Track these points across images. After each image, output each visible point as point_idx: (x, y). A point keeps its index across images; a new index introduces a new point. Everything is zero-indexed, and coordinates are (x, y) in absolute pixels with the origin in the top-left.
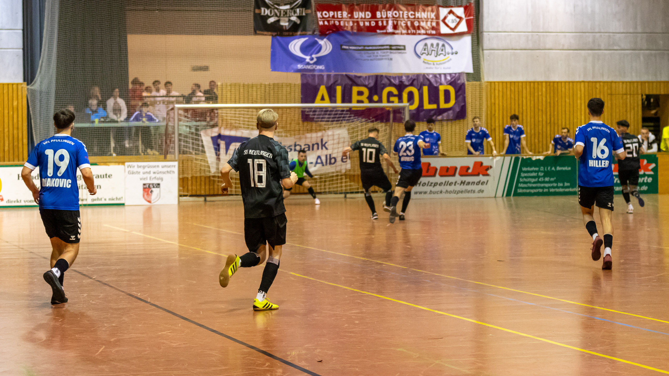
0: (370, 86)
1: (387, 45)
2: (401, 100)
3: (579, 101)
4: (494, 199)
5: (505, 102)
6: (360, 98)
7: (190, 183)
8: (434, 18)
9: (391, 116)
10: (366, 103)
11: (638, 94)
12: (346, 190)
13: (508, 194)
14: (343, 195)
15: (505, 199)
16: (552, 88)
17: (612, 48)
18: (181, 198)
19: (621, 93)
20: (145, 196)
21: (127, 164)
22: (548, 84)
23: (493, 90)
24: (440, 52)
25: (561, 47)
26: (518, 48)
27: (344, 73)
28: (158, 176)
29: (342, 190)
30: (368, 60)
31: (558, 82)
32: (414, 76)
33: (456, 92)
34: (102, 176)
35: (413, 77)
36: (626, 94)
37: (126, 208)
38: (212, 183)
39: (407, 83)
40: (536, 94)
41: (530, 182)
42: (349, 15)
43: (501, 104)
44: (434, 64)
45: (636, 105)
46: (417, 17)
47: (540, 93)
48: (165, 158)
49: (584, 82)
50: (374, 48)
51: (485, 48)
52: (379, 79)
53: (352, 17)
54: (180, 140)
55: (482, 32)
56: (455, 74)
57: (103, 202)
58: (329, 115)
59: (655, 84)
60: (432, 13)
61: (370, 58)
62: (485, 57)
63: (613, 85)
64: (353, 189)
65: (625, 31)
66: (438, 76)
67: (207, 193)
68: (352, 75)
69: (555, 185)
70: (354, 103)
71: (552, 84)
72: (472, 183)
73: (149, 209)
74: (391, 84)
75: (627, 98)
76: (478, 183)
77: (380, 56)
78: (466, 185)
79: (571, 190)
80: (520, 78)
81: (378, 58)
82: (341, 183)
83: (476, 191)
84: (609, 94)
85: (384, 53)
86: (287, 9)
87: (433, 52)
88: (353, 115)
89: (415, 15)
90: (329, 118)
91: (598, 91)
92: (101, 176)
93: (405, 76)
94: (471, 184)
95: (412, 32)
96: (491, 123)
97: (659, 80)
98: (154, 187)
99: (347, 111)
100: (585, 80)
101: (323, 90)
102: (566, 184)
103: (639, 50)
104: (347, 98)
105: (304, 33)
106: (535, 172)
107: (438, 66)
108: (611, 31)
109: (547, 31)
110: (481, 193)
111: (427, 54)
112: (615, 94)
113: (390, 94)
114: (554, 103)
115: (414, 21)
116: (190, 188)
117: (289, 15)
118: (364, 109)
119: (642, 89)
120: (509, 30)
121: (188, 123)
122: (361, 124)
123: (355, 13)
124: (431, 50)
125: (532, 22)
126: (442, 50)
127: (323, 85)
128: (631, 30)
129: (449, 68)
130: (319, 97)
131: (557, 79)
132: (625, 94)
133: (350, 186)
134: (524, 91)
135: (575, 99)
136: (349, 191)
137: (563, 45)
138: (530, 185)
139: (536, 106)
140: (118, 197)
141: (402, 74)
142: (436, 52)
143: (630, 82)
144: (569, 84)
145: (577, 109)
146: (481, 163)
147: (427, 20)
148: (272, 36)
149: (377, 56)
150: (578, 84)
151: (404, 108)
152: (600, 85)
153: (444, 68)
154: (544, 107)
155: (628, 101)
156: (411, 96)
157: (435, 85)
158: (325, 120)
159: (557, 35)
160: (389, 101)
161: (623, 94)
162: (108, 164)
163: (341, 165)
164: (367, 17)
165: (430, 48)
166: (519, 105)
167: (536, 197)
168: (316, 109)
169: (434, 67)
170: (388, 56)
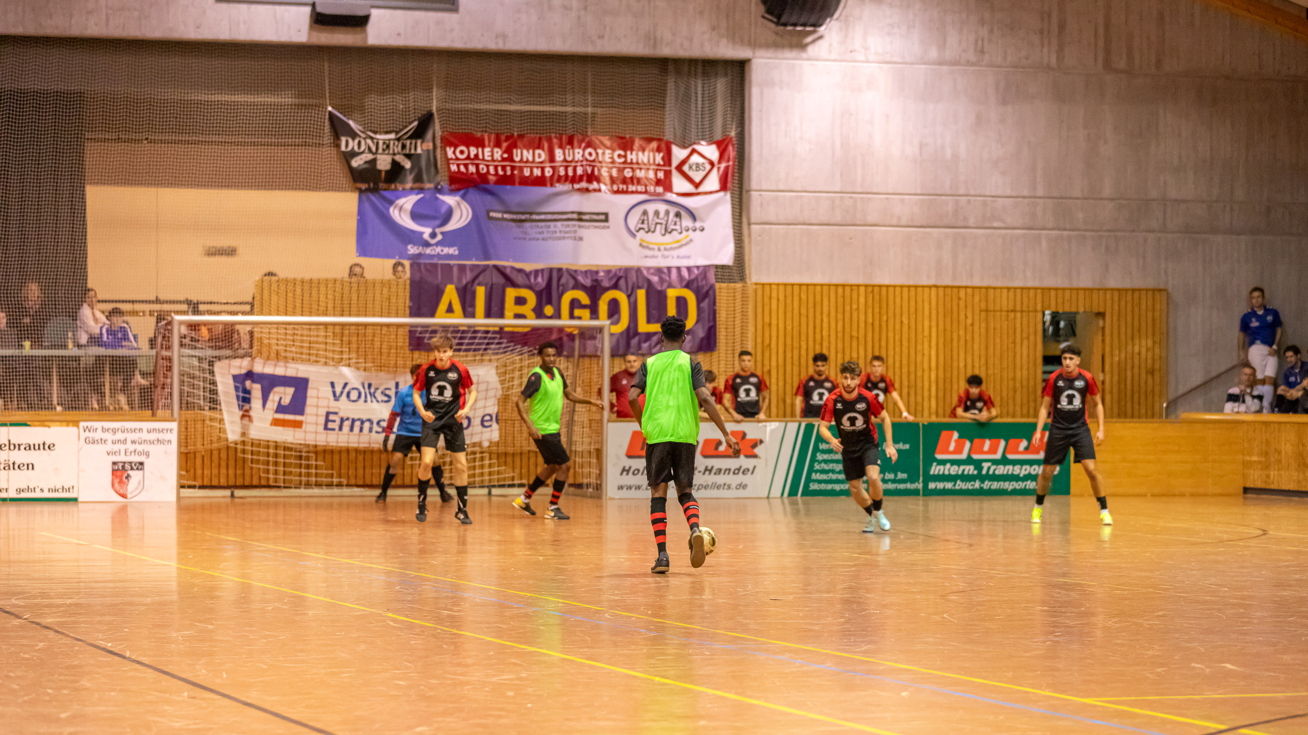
0: (537, 289)
1: (573, 213)
2: (594, 314)
3: (926, 323)
4: (766, 501)
5: (789, 322)
6: (521, 310)
7: (199, 462)
8: (662, 163)
9: (577, 345)
10: (532, 319)
11: (1036, 311)
12: (490, 480)
13: (793, 493)
14: (485, 491)
15: (786, 501)
16: (877, 297)
17: (988, 225)
18: (182, 490)
19: (1005, 308)
20: (116, 485)
21: (82, 424)
22: (871, 288)
23: (766, 300)
24: (673, 227)
25: (894, 222)
26: (814, 221)
27: (492, 263)
28: (140, 448)
29: (482, 481)
30: (538, 239)
31: (887, 286)
32: (620, 270)
33: (699, 301)
34: (37, 447)
35: (618, 273)
36: (1014, 311)
37: (80, 505)
38: (240, 463)
39: (606, 284)
40: (848, 308)
41: (833, 471)
42: (505, 156)
44: (659, 249)
45: (1032, 330)
46: (629, 161)
47: (855, 307)
48: (153, 415)
49: (936, 287)
50: (549, 217)
51: (753, 220)
52: (555, 275)
53: (511, 159)
54: (182, 382)
55: (748, 191)
56: (698, 267)
57: (38, 495)
58: (462, 338)
59: (1068, 293)
60: (657, 154)
61: (540, 236)
62: (753, 237)
63: (991, 292)
64: (504, 479)
65: (1014, 194)
66: (666, 271)
67: (231, 483)
68: (505, 267)
70: (509, 318)
71: (876, 290)
72: (726, 470)
73: (123, 509)
74: (577, 286)
75: (1015, 318)
76: (737, 471)
77: (560, 232)
78: (715, 474)
79: (909, 486)
80: (818, 279)
81: (555, 235)
82: (482, 467)
83: (733, 486)
84: (984, 311)
85: (568, 226)
86: (389, 140)
87: (659, 227)
88: (505, 341)
89: (625, 156)
91: (962, 304)
92: (34, 445)
93: (603, 271)
94: (724, 473)
95: (620, 189)
96: (763, 360)
97: (1076, 284)
98: (132, 469)
99: (495, 332)
100: (939, 283)
101: (450, 293)
102: (901, 476)
103: (1037, 229)
104: (495, 309)
105: (417, 185)
107: (667, 253)
108: (987, 193)
109: (869, 190)
110: (741, 489)
111: (647, 230)
112: (994, 311)
113: (575, 304)
114: (880, 325)
115: (624, 168)
116: (199, 472)
117: (394, 150)
118: (526, 330)
119: (1043, 302)
120: (800, 189)
121: (197, 350)
122: (520, 357)
123: (515, 151)
124: (654, 223)
125: (841, 175)
126: (675, 224)
127: (452, 283)
128: (1026, 192)
129: (689, 257)
130: (443, 306)
131: (887, 282)
132: (1012, 311)
133: (499, 473)
134: (825, 302)
135: (920, 319)
136: (496, 483)
137: (899, 218)
138: (834, 477)
139: (847, 330)
140: (66, 487)
141: (598, 266)
142: (664, 226)
143: (1022, 289)
144: (909, 290)
145: (923, 336)
146: (744, 435)
147: (647, 167)
148: (361, 191)
149: (556, 232)
150: (926, 290)
151: (600, 330)
152: (966, 294)
153: (678, 257)
154: (862, 332)
155: (1018, 325)
156: (614, 309)
157: (659, 288)
159: (887, 199)
160: (572, 316)
161: (1008, 311)
162: (47, 423)
163: (482, 433)
164: (537, 160)
165: (653, 220)
166: (815, 328)
167: (843, 497)
168: (437, 328)
169: (659, 254)
170: (575, 232)
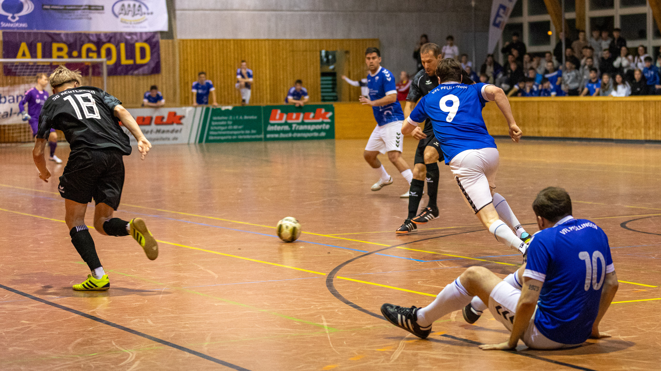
0: (68, 43)
1: (86, 6)
2: (99, 56)
3: (264, 57)
4: (187, 146)
6: (60, 54)
9: (90, 70)
10: (66, 58)
11: (317, 51)
13: (201, 141)
15: (197, 145)
16: (239, 46)
17: (293, 9)
19: (301, 50)
22: (237, 42)
23: (185, 48)
24: (137, 12)
25: (247, 8)
26: (207, 9)
27: (44, 31)
30: (68, 19)
31: (244, 40)
32: (111, 34)
33: (152, 49)
36: (306, 51)
39: (104, 40)
40: (225, 51)
41: (220, 130)
43: (193, 60)
44: (131, 23)
45: (315, 61)
47: (229, 50)
49: (268, 40)
50: (74, 8)
51: (177, 8)
52: (78, 36)
56: (151, 33)
58: (31, 69)
59: (331, 42)
61: (70, 17)
62: (177, 17)
63: (295, 42)
66: (134, 34)
68: (52, 33)
69: (243, 132)
70: (55, 58)
72: (167, 131)
74: (90, 41)
75: (307, 54)
76: (173, 131)
77: (80, 15)
78: (162, 133)
79: (258, 136)
80: (210, 36)
81: (78, 17)
83: (171, 139)
84: (291, 51)
85: (84, 12)
87: (130, 12)
90: (31, 72)
91: (281, 48)
93: (103, 34)
94: (166, 133)
97: (335, 38)
99: (48, 66)
100: (269, 38)
101: (24, 47)
102: (253, 131)
103: (317, 11)
104: (47, 54)
106: (225, 120)
107: (134, 25)
110: (175, 140)
111: (124, 13)
112: (296, 51)
113: (89, 50)
118: (65, 62)
119: (320, 47)
126: (139, 10)
127: (24, 41)
129: (145, 27)
130: (20, 53)
131: (243, 38)
134: (214, 48)
135: (260, 55)
137: (249, 7)
138: (220, 133)
141: (101, 31)
142: (133, 12)
143: (309, 40)
144: (255, 41)
146: (175, 114)
149: (78, 15)
150: (263, 42)
151: (101, 63)
152: (283, 43)
153: (140, 27)
154: (232, 62)
155: (308, 58)
156: (109, 52)
157: (131, 42)
158: (27, 74)
160: (88, 57)
161: (304, 51)
165: (127, 9)
167: (225, 143)
168: (18, 64)
169: (131, 26)
170: (87, 15)
